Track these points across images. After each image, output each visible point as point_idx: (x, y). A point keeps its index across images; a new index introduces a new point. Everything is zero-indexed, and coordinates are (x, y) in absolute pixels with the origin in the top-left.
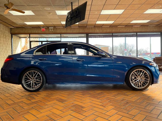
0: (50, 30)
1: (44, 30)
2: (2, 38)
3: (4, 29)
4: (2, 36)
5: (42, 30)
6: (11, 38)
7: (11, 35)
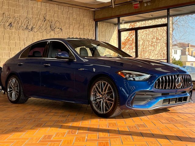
0: (145, 5)
1: (137, 6)
2: (77, 29)
3: (81, 15)
4: (77, 26)
5: (134, 6)
6: (94, 28)
7: (94, 22)
